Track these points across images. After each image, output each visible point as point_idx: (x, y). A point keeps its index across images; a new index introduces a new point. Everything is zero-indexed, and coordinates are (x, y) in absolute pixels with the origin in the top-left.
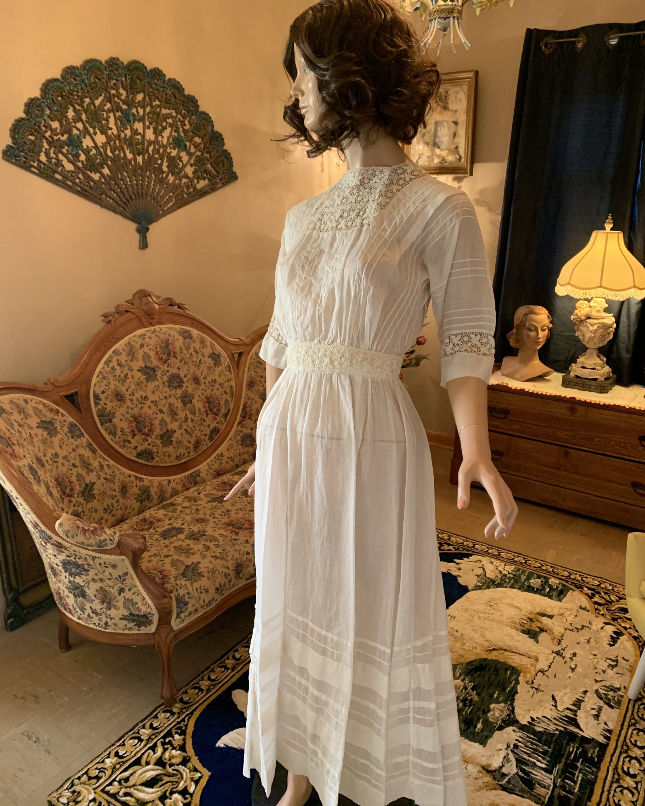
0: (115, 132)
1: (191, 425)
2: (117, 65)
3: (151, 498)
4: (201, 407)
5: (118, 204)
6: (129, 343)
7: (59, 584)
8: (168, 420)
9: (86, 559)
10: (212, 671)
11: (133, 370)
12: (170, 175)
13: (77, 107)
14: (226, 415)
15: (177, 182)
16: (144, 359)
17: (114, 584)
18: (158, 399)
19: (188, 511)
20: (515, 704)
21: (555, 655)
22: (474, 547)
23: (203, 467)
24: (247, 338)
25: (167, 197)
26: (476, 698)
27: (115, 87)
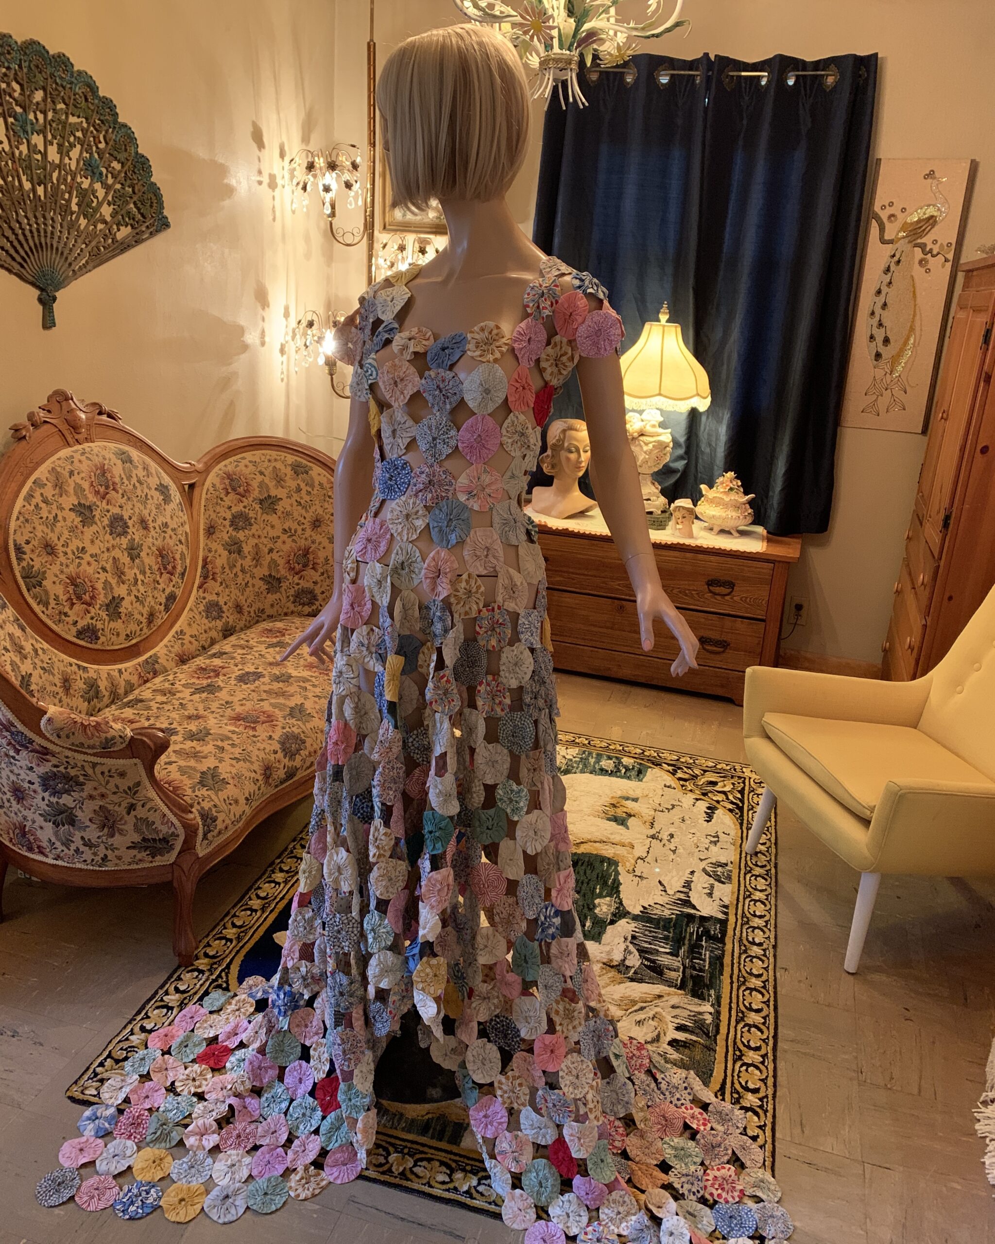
0: (7, 148)
1: (142, 589)
2: (10, 45)
3: (100, 695)
4: (153, 564)
5: (14, 259)
6: (53, 469)
7: (26, 813)
8: (113, 582)
9: (82, 767)
10: (235, 916)
11: (64, 509)
12: (82, 217)
15: (91, 228)
16: (76, 494)
17: (120, 800)
18: (99, 552)
20: (621, 896)
21: (650, 839)
23: (161, 650)
24: (198, 461)
25: (79, 250)
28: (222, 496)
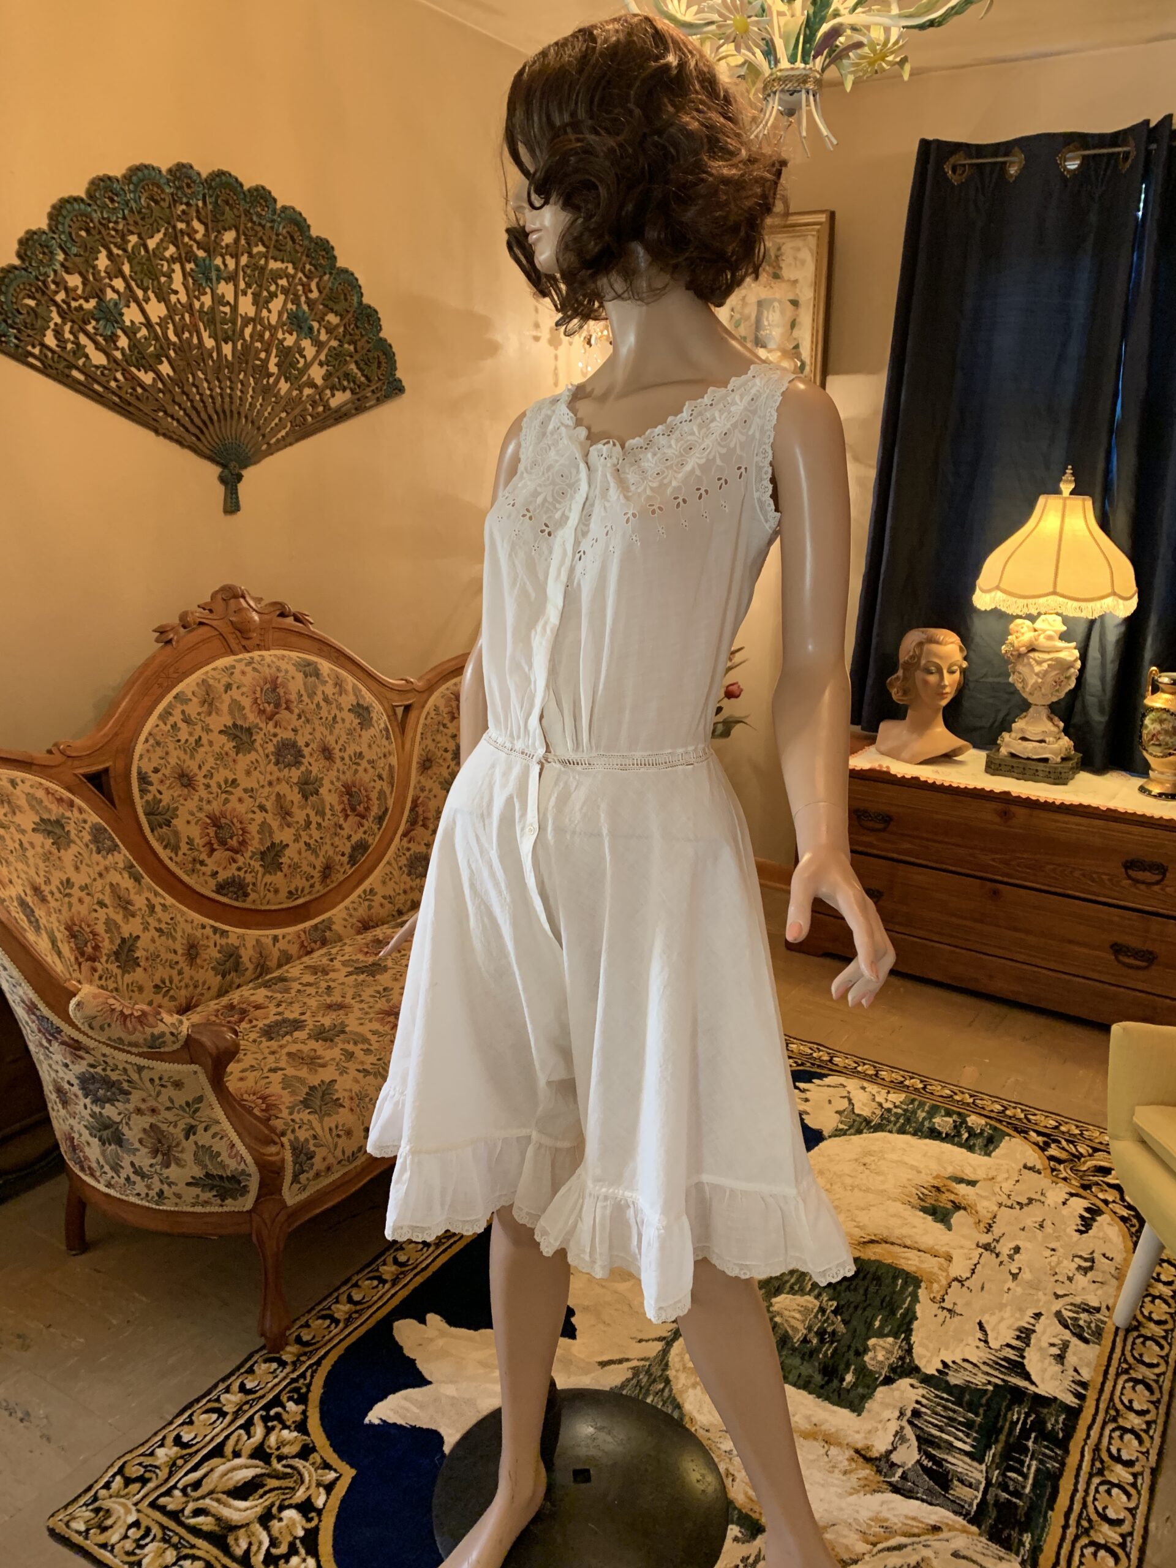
0: (184, 299)
1: (316, 835)
2: (190, 178)
3: (242, 968)
4: (335, 803)
5: (187, 430)
6: (203, 681)
7: (71, 1121)
8: (275, 824)
9: (125, 1069)
10: (356, 1285)
11: (211, 731)
12: (283, 380)
13: (116, 251)
14: (380, 819)
15: (295, 393)
16: (231, 712)
17: (177, 1118)
18: (255, 786)
19: (311, 990)
20: (913, 1339)
21: (981, 1250)
22: (831, 1061)
23: (337, 914)
24: (420, 679)
25: (277, 420)
26: (841, 1328)
27: (185, 217)
28: (446, 721)
